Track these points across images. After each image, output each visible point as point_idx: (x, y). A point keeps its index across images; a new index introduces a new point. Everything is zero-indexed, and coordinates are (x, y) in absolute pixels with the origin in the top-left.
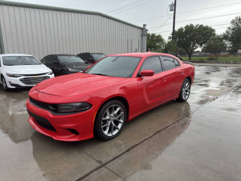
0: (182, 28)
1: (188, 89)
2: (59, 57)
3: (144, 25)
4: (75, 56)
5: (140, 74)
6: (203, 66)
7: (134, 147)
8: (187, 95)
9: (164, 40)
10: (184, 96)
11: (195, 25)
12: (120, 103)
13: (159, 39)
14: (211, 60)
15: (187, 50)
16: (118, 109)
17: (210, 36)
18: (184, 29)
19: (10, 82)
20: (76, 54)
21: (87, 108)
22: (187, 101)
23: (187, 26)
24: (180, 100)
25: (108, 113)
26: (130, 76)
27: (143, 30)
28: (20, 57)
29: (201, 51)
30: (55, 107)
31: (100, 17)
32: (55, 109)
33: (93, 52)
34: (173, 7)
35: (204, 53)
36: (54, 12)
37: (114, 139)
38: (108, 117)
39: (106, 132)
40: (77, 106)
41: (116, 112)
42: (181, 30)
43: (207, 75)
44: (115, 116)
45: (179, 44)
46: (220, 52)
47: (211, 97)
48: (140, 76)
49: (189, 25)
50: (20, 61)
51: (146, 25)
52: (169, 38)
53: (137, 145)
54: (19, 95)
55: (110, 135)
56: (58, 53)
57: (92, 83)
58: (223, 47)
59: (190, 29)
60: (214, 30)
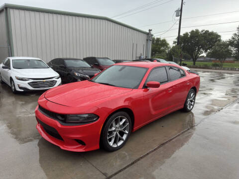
0: (187, 33)
1: (193, 99)
2: (66, 61)
3: (150, 30)
4: (81, 60)
5: (146, 85)
6: (208, 72)
7: (138, 160)
8: (192, 105)
9: (168, 44)
10: (189, 106)
11: (200, 30)
12: (126, 114)
13: (164, 43)
14: (215, 66)
15: (192, 55)
16: (124, 120)
17: (216, 41)
18: (190, 34)
19: (18, 85)
20: (82, 59)
21: (95, 119)
22: (192, 111)
23: (193, 31)
24: (185, 110)
25: (114, 124)
26: (137, 87)
27: (148, 34)
28: (29, 60)
29: (205, 56)
30: (64, 118)
31: (107, 21)
32: (63, 119)
33: (99, 57)
34: (179, 13)
35: (209, 59)
36: (63, 17)
37: (119, 150)
38: (113, 129)
39: (111, 143)
40: (85, 117)
41: (121, 123)
42: (186, 35)
43: (212, 83)
44: (121, 127)
45: (184, 49)
46: (225, 58)
47: (216, 107)
48: (146, 87)
49: (195, 30)
50: (29, 64)
51: (151, 30)
52: (174, 43)
53: (141, 158)
54: (27, 98)
55: (115, 146)
56: (65, 57)
57: (99, 94)
58: (229, 53)
59: (195, 34)
60: (219, 36)
